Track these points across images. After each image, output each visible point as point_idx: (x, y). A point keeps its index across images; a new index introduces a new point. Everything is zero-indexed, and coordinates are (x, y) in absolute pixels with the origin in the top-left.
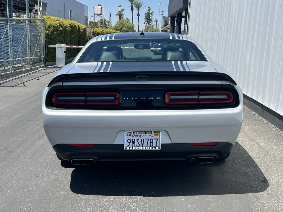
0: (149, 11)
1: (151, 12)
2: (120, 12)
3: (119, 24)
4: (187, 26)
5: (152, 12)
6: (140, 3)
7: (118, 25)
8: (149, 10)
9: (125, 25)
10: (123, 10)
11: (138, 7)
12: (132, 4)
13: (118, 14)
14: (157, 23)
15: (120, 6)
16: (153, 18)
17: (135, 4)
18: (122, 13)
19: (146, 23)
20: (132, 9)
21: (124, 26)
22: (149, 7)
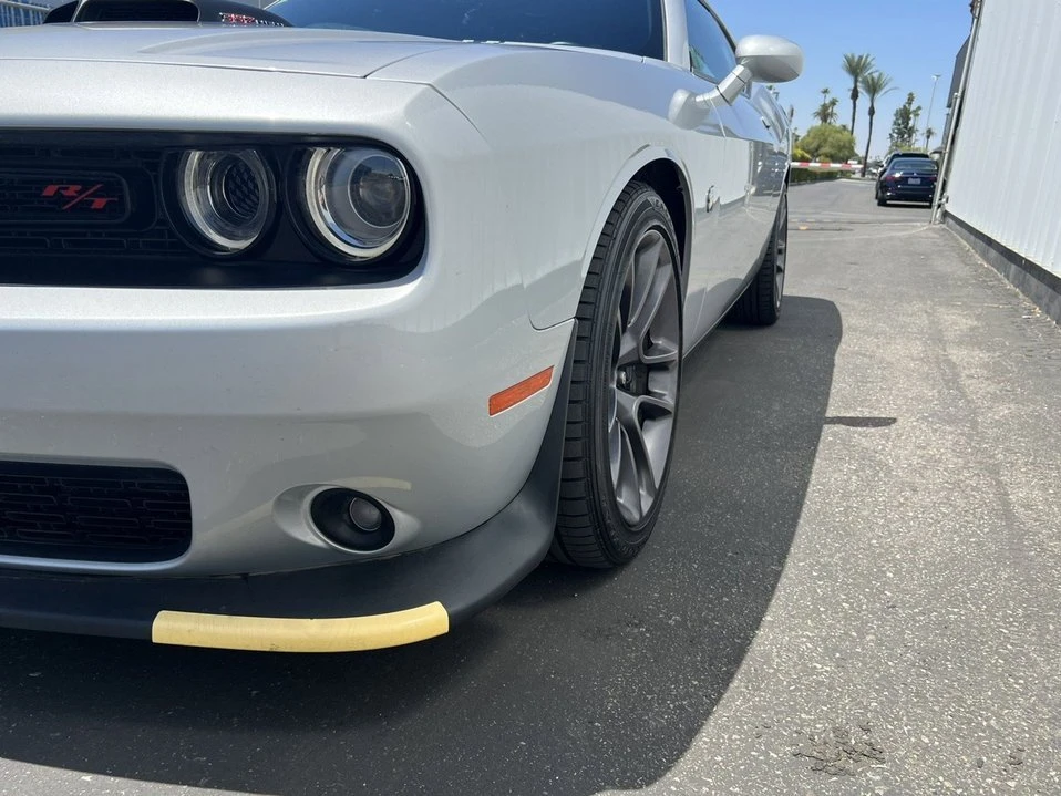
0: (910, 104)
1: (913, 107)
2: (825, 107)
3: (811, 135)
4: (959, 94)
5: (919, 108)
6: (880, 78)
7: (809, 140)
8: (911, 99)
9: (830, 139)
10: (833, 103)
11: (873, 88)
12: (856, 81)
13: (819, 114)
14: (928, 137)
15: (826, 91)
16: (919, 123)
17: (865, 81)
18: (830, 110)
19: (895, 135)
20: (855, 95)
21: (825, 141)
22: (911, 94)
